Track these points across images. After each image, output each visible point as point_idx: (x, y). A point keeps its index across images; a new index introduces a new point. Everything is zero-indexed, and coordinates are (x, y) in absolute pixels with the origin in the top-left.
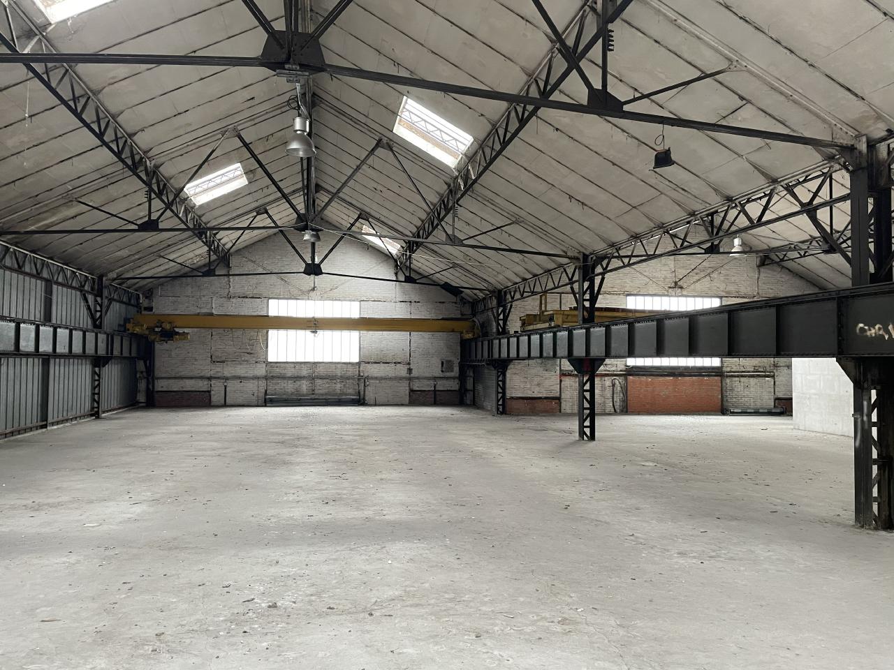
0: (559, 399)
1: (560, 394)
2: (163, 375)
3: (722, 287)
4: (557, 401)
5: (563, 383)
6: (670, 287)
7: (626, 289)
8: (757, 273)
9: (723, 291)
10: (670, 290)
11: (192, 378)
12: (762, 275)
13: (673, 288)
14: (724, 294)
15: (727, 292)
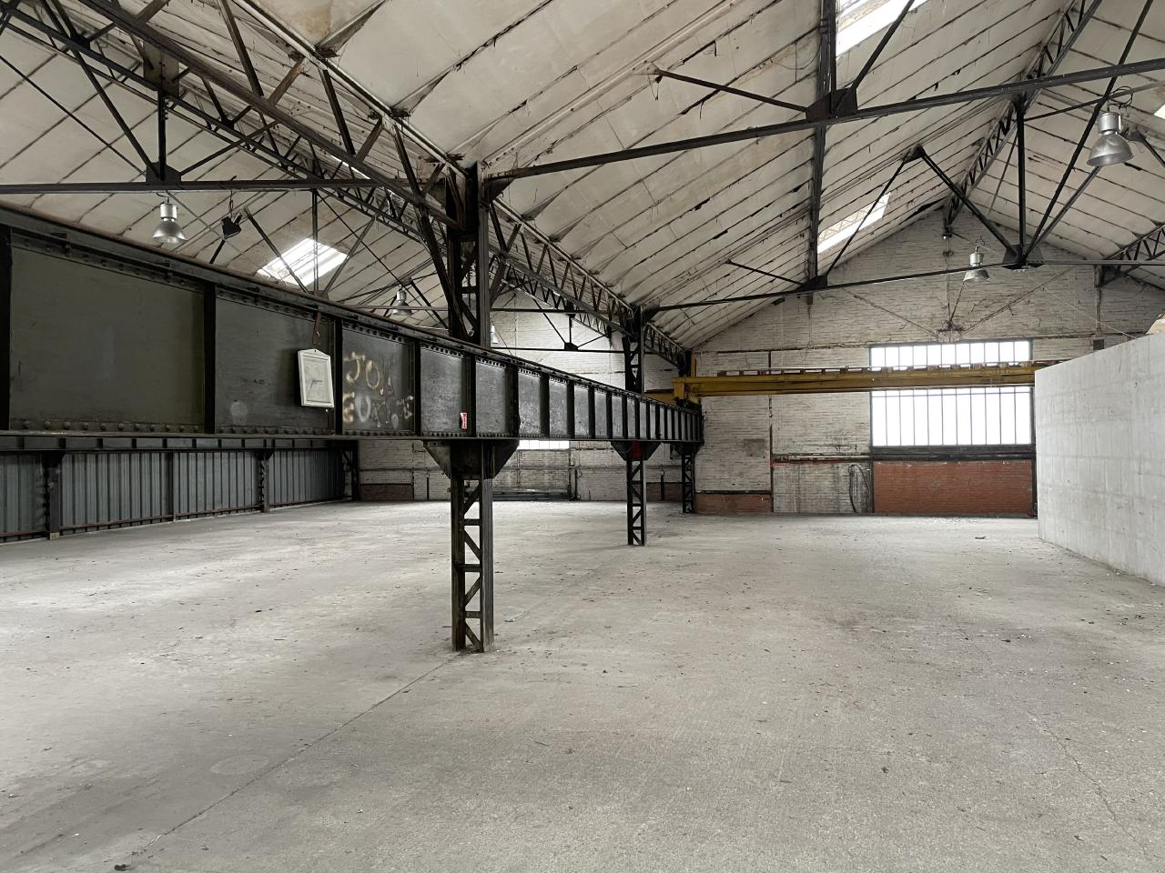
0: (770, 493)
1: (772, 487)
2: (368, 467)
3: (1033, 322)
4: (768, 496)
5: (775, 472)
6: (940, 331)
7: (871, 338)
8: (1097, 297)
9: (1033, 330)
10: (941, 335)
11: (394, 470)
12: (1105, 299)
13: (945, 330)
14: (1036, 334)
15: (1041, 331)
